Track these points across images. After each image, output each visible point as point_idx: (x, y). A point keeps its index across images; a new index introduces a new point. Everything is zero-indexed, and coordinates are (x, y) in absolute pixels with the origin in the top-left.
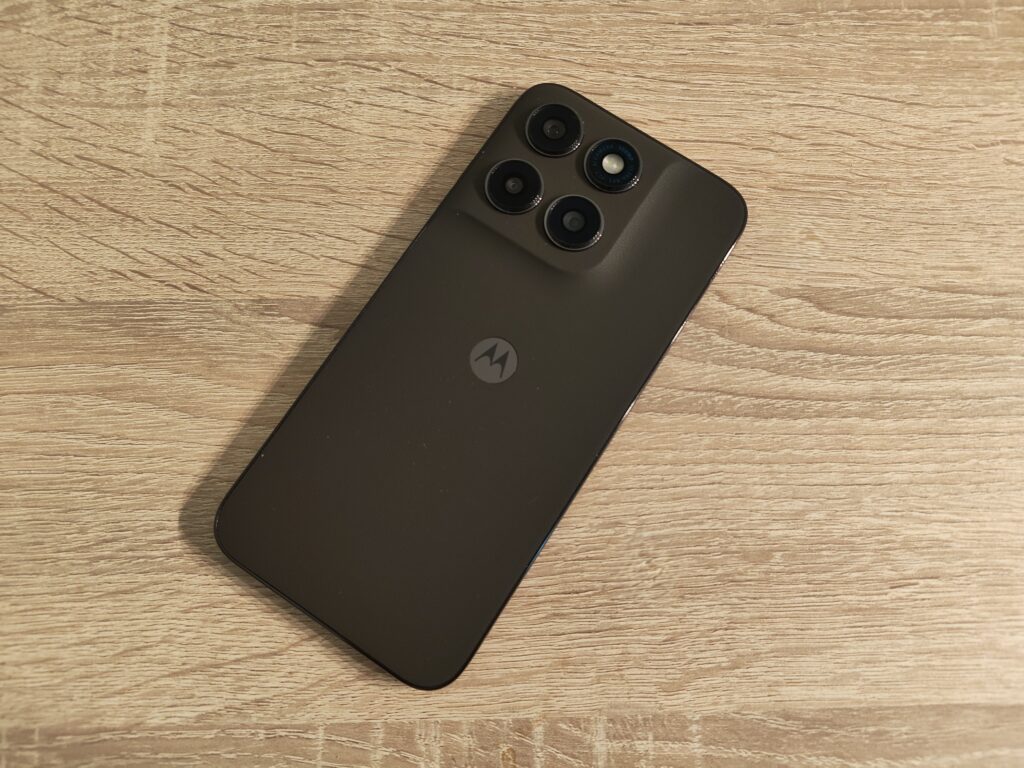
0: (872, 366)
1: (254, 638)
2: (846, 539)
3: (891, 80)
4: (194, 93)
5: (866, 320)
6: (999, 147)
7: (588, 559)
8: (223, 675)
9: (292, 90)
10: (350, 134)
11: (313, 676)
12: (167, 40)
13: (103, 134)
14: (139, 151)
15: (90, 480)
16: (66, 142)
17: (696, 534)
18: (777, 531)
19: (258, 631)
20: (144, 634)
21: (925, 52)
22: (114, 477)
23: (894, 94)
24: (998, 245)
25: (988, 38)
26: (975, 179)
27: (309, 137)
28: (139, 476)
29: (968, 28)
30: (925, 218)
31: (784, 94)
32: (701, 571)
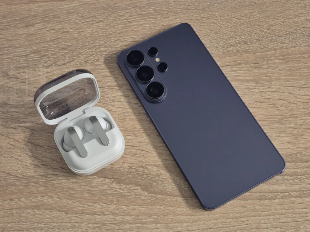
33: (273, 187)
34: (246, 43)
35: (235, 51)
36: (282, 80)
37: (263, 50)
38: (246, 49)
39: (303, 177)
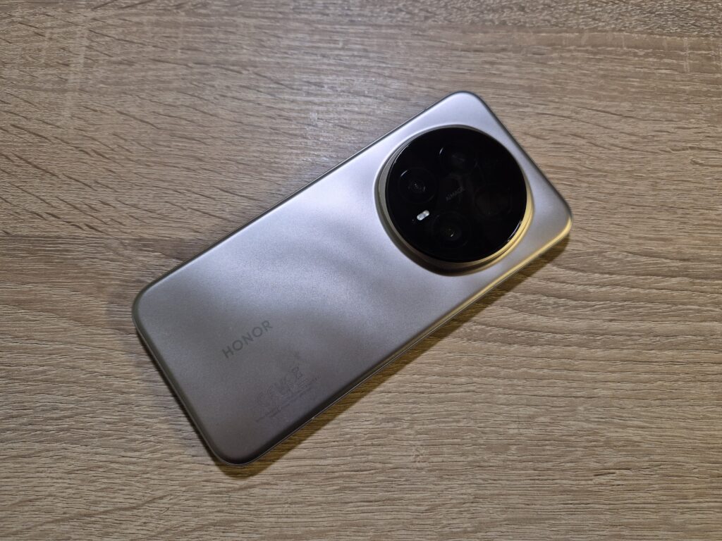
0: (589, 309)
1: (119, 495)
2: (564, 437)
3: (613, 99)
4: (102, 82)
5: (585, 274)
6: (688, 152)
7: (373, 445)
8: (94, 523)
9: (175, 85)
10: (216, 119)
11: (162, 526)
12: (86, 42)
13: (33, 109)
14: (59, 124)
15: (4, 369)
16: (5, 114)
17: (454, 429)
18: (513, 430)
19: (123, 490)
20: (37, 489)
21: (638, 80)
22: (23, 368)
23: (615, 109)
24: (685, 223)
25: (683, 72)
26: (671, 174)
27: (186, 120)
28: (41, 368)
29: (669, 64)
30: (633, 200)
31: (535, 106)
32: (456, 458)
33: (533, 318)
34: (522, 9)
35: (497, 23)
36: (586, 97)
37: (555, 28)
38: (520, 22)
39: (599, 304)
